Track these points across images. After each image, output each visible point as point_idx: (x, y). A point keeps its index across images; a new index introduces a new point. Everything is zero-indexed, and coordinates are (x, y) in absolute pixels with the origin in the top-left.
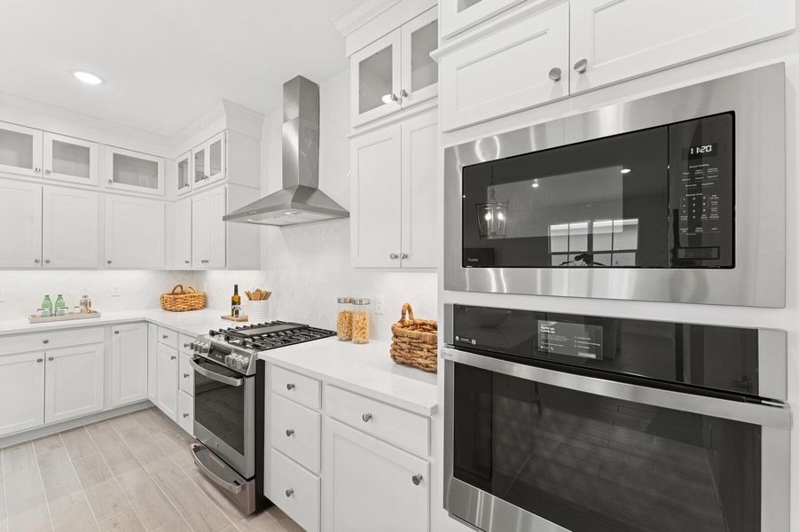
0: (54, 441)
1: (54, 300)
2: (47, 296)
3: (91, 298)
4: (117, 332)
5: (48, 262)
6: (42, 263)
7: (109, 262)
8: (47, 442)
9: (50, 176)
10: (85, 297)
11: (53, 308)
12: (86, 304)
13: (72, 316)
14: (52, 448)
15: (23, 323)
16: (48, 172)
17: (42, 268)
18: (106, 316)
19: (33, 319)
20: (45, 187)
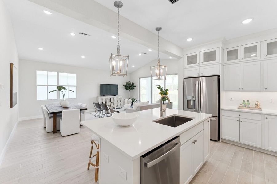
0: (242, 149)
1: (246, 102)
2: (244, 100)
3: (259, 102)
4: (267, 118)
5: (242, 89)
6: (241, 89)
7: (266, 89)
8: (240, 148)
9: (243, 60)
10: (257, 102)
11: (246, 105)
12: (257, 105)
13: (252, 108)
14: (240, 151)
15: (235, 108)
16: (242, 59)
17: (241, 91)
18: (264, 111)
19: (239, 107)
20: (241, 64)
